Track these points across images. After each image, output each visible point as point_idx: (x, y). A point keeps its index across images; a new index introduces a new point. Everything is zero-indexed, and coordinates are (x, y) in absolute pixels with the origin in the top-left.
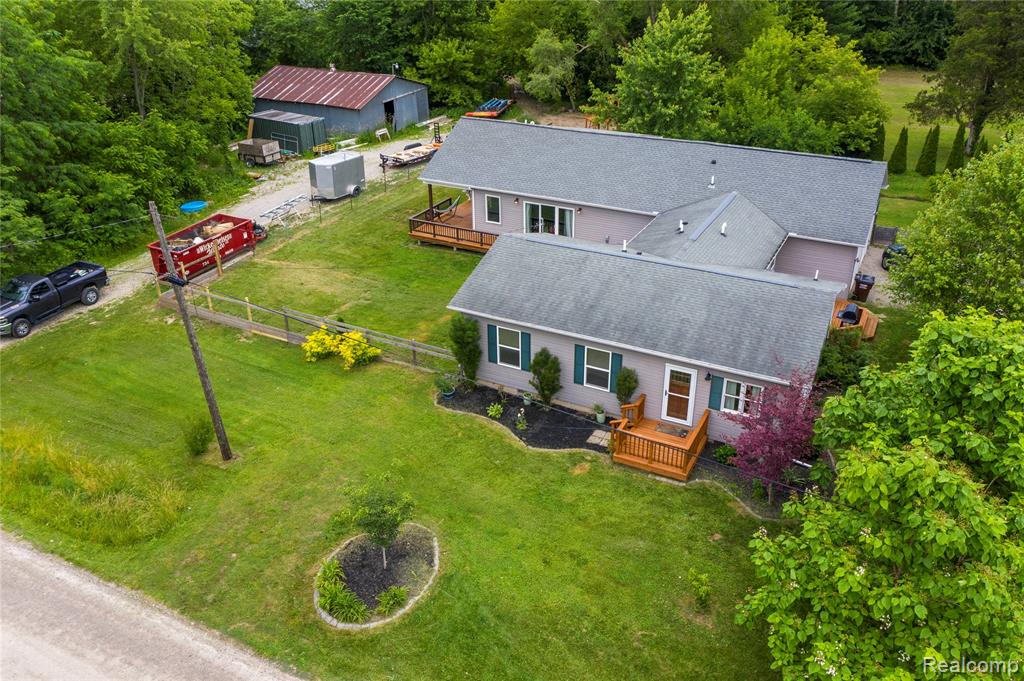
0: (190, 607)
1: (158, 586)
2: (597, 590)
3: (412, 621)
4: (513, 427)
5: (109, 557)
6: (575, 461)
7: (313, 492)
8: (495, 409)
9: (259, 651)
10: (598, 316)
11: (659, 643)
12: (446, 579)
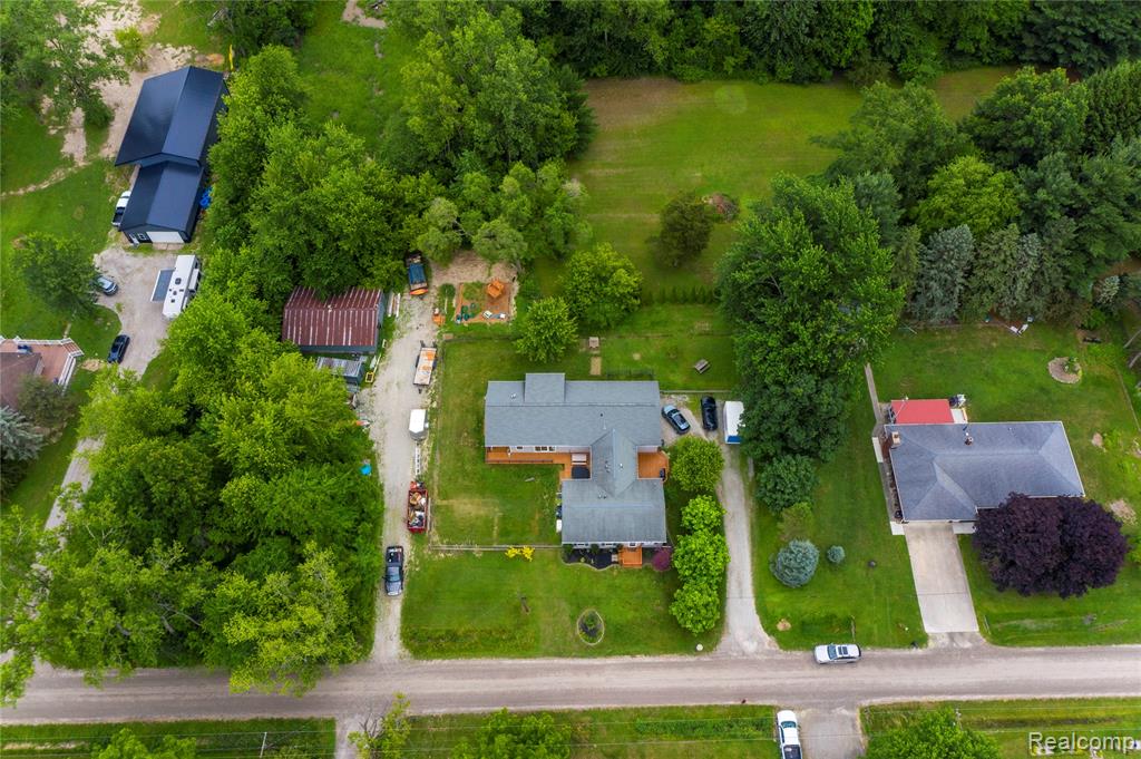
0: (560, 655)
1: (547, 654)
2: (636, 610)
3: (606, 636)
4: (589, 563)
5: (530, 653)
6: (612, 569)
7: (558, 611)
8: (582, 560)
9: (582, 657)
10: (606, 534)
11: (653, 618)
12: (605, 622)
